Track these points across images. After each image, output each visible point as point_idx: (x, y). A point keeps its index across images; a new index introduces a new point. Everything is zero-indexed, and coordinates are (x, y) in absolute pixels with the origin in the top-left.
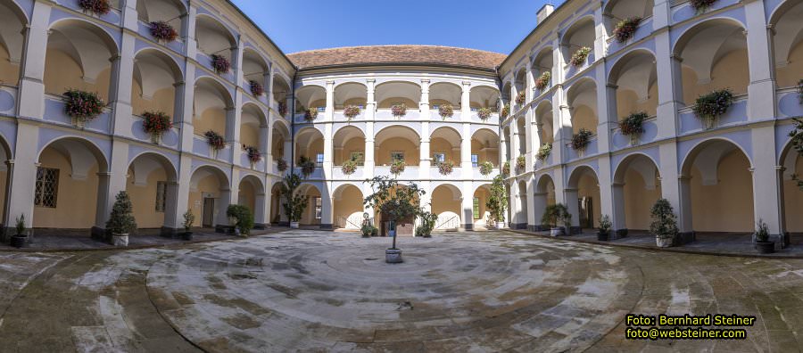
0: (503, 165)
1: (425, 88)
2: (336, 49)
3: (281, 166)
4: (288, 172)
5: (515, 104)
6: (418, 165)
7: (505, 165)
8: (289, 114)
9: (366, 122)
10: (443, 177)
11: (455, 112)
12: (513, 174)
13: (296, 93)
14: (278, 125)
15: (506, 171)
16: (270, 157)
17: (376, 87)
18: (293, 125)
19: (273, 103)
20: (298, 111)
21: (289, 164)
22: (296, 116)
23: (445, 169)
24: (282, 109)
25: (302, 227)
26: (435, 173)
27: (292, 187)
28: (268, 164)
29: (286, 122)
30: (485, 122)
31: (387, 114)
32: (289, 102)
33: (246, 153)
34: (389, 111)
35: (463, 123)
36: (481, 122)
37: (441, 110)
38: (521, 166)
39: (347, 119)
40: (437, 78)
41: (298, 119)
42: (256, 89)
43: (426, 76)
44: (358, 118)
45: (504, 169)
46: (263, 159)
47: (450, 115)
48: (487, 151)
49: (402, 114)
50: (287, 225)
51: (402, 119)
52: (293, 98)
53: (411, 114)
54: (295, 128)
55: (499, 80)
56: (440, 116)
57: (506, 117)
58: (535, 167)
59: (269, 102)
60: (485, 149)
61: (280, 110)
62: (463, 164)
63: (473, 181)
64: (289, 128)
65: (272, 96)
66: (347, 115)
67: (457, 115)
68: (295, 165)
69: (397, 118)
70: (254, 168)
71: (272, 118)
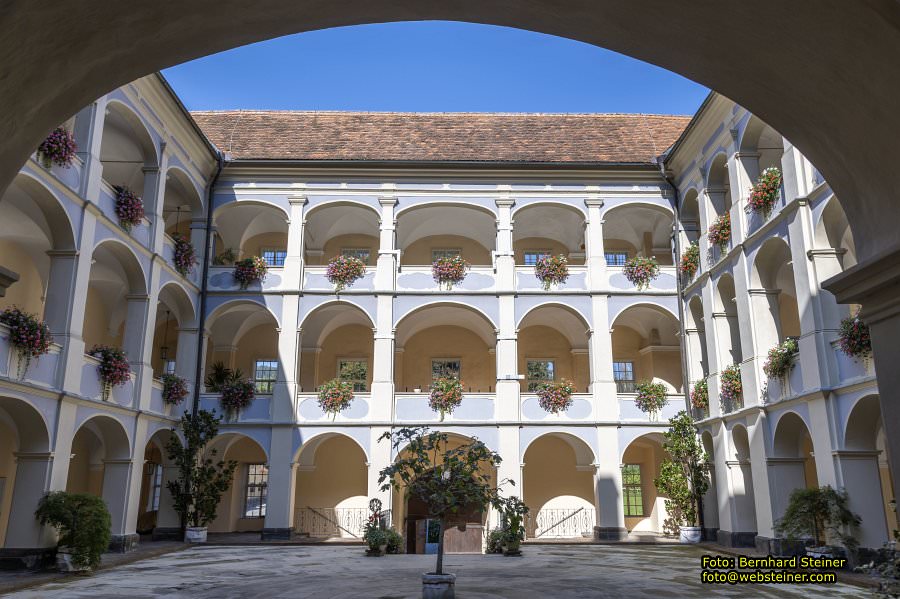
0: (692, 388)
1: (505, 218)
2: (311, 114)
3: (171, 392)
4: (187, 404)
5: (709, 245)
6: (491, 389)
7: (698, 389)
8: (196, 268)
9: (376, 294)
10: (551, 417)
11: (572, 271)
12: (716, 410)
13: (215, 216)
14: (170, 292)
15: (700, 403)
16: (148, 371)
17: (399, 216)
18: (203, 294)
19: (162, 243)
20: (218, 262)
21: (190, 388)
22: (212, 273)
23: (555, 400)
24: (182, 258)
25: (215, 539)
26: (531, 407)
27: (194, 443)
28: (144, 387)
29: (188, 287)
30: (644, 289)
31: (423, 277)
32: (197, 238)
33: (94, 362)
34: (428, 271)
35: (591, 294)
36: (635, 289)
37: (539, 266)
38: (733, 393)
39: (334, 287)
40: (530, 196)
41: (218, 281)
42: (127, 208)
43: (505, 191)
44: (358, 285)
45: (696, 398)
46: (132, 376)
47: (562, 278)
48: (654, 353)
49: (457, 278)
50: (177, 537)
51: (455, 289)
52: (209, 229)
53: (474, 277)
54: (209, 300)
55: (671, 187)
56: (538, 281)
57: (691, 275)
58: (766, 395)
59: (153, 240)
60: (649, 349)
61: (176, 259)
62: (595, 387)
63: (619, 426)
64: (194, 301)
65: (161, 225)
66: (334, 278)
67: (579, 278)
68: (203, 389)
69: (444, 287)
70: (111, 399)
71: (159, 277)
